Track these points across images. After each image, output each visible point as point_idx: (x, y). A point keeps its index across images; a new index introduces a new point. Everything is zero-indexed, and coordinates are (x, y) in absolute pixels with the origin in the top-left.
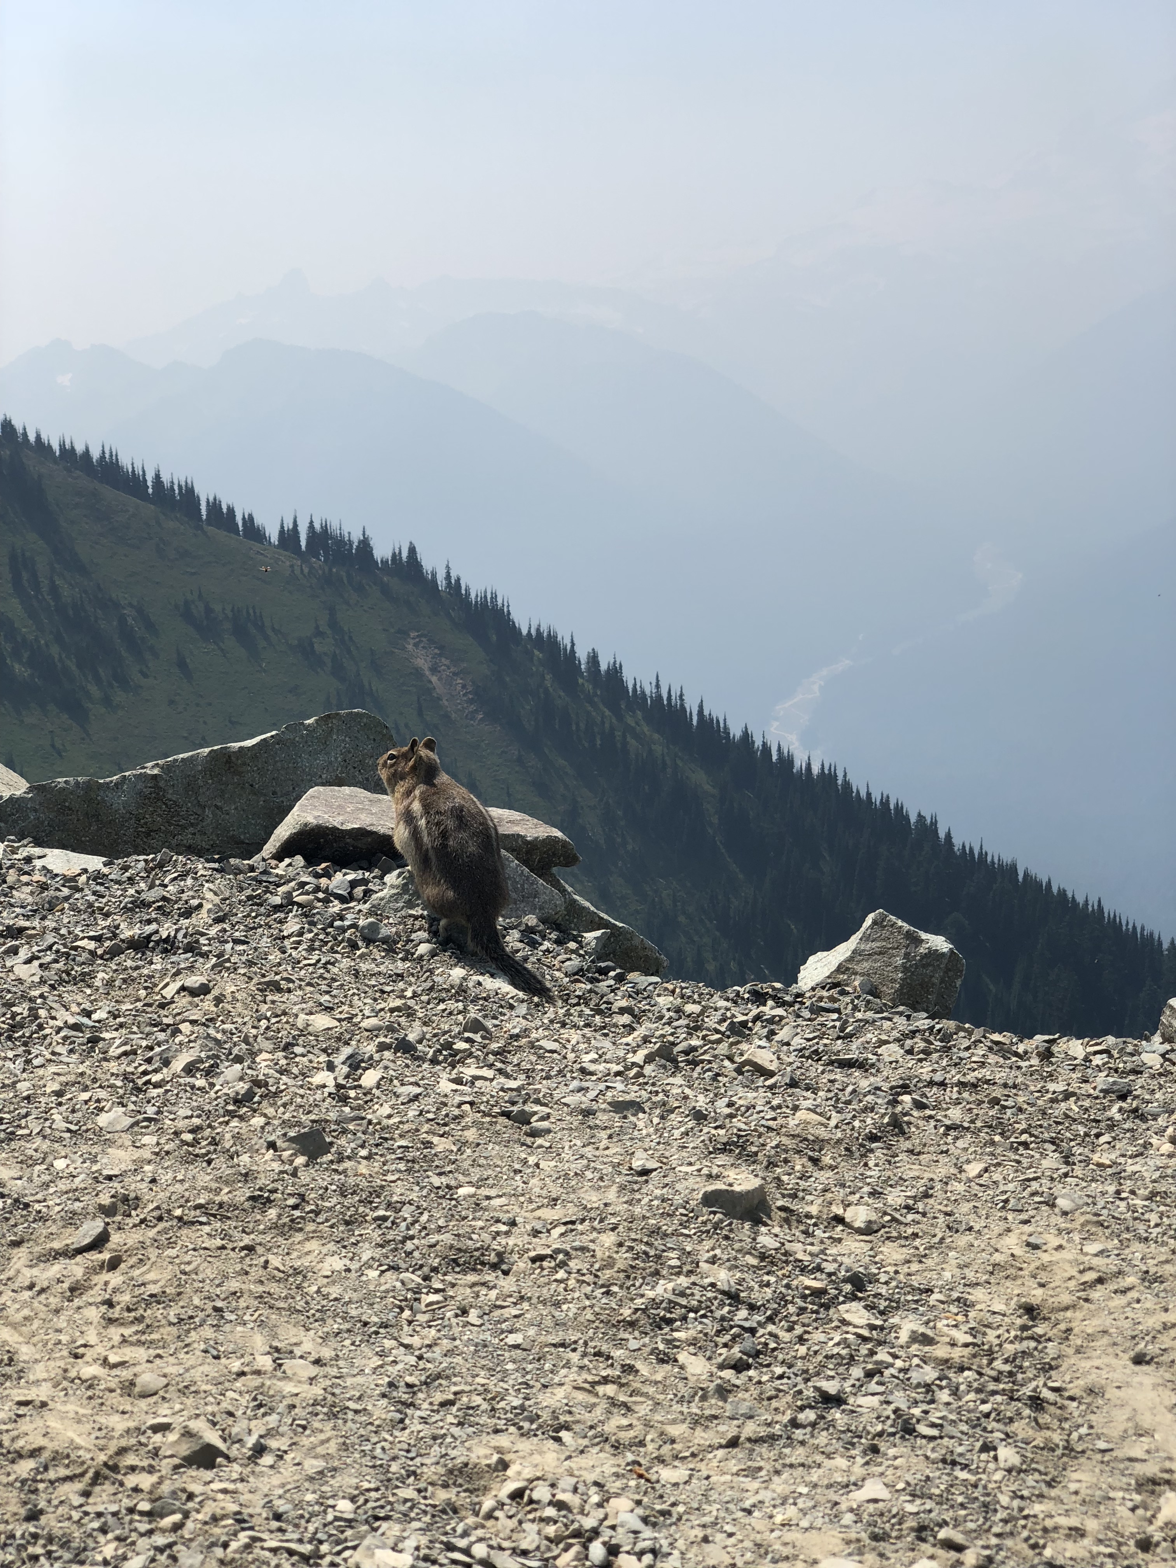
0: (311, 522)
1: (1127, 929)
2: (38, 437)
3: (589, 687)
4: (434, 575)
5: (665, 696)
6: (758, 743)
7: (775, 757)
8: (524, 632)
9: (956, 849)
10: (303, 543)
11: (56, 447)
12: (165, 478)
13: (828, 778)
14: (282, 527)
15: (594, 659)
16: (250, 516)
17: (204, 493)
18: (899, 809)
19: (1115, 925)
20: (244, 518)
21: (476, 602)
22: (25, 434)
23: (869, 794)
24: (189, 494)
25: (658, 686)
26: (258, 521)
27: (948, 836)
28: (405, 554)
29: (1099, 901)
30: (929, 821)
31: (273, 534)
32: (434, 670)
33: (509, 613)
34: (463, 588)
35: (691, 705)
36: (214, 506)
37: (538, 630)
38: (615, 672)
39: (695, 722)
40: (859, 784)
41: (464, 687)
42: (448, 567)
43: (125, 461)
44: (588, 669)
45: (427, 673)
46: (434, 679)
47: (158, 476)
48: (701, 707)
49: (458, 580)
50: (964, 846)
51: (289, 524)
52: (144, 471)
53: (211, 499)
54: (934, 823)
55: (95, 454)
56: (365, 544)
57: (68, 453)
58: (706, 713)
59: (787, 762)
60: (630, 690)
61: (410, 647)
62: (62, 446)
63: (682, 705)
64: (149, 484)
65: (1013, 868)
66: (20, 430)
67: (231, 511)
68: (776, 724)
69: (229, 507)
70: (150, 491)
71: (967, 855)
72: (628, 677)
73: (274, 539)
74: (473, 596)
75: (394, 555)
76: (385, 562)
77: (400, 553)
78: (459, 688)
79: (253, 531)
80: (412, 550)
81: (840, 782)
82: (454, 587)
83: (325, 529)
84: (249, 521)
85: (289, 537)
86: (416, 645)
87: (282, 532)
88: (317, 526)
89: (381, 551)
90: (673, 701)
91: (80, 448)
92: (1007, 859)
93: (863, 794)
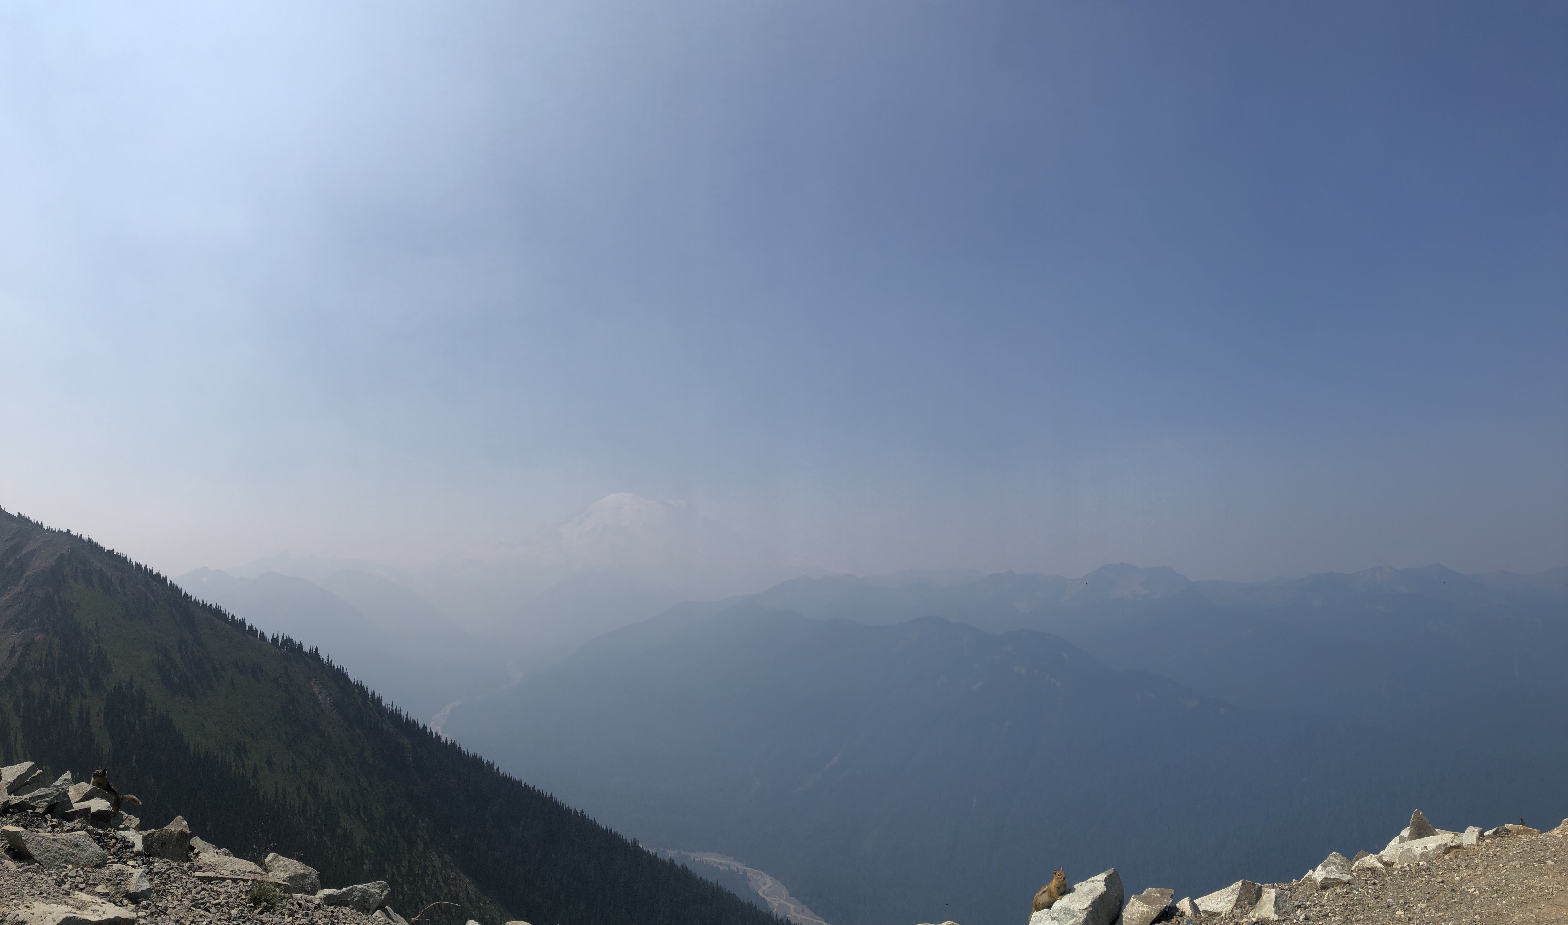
0: (283, 636)
1: (561, 805)
2: (195, 599)
3: (371, 704)
4: (323, 659)
5: (395, 710)
6: (429, 730)
7: (434, 736)
8: (353, 682)
9: (500, 774)
10: (279, 643)
11: (201, 603)
12: (236, 617)
13: (453, 745)
14: (273, 637)
15: (373, 694)
16: (263, 632)
17: (248, 623)
18: (480, 759)
19: (556, 802)
20: (260, 633)
21: (337, 670)
22: (191, 598)
23: (468, 753)
24: (243, 622)
25: (392, 706)
26: (265, 634)
27: (498, 769)
28: (314, 651)
29: (551, 794)
30: (491, 763)
31: (270, 639)
32: (320, 693)
33: (348, 675)
34: (333, 664)
35: (404, 714)
36: (251, 627)
37: (357, 682)
38: (380, 699)
39: (404, 721)
40: (465, 749)
41: (330, 700)
42: (328, 656)
43: (223, 610)
44: (371, 698)
45: (318, 694)
46: (320, 696)
47: (233, 615)
48: (407, 715)
49: (331, 661)
50: (503, 774)
51: (275, 636)
52: (229, 614)
53: (250, 625)
54: (493, 764)
55: (213, 606)
56: (301, 645)
57: (204, 605)
58: (409, 718)
59: (438, 738)
60: (384, 706)
61: (312, 684)
62: (203, 603)
63: (400, 714)
64: (230, 618)
65: (521, 782)
66: (189, 596)
67: (256, 630)
68: (432, 723)
69: (256, 628)
70: (230, 620)
71: (504, 777)
72: (384, 702)
73: (270, 641)
74: (336, 668)
75: (310, 650)
76: (307, 653)
77: (312, 650)
78: (328, 701)
79: (263, 637)
80: (317, 649)
81: (458, 747)
82: (330, 663)
83: (287, 639)
84: (262, 633)
85: (275, 640)
86: (314, 683)
87: (273, 639)
88: (285, 638)
89: (306, 649)
90: (397, 713)
91: (208, 604)
92: (518, 779)
93: (466, 752)
